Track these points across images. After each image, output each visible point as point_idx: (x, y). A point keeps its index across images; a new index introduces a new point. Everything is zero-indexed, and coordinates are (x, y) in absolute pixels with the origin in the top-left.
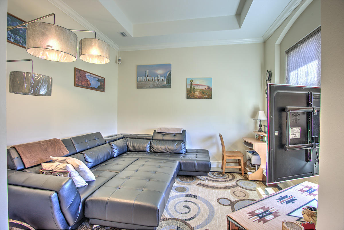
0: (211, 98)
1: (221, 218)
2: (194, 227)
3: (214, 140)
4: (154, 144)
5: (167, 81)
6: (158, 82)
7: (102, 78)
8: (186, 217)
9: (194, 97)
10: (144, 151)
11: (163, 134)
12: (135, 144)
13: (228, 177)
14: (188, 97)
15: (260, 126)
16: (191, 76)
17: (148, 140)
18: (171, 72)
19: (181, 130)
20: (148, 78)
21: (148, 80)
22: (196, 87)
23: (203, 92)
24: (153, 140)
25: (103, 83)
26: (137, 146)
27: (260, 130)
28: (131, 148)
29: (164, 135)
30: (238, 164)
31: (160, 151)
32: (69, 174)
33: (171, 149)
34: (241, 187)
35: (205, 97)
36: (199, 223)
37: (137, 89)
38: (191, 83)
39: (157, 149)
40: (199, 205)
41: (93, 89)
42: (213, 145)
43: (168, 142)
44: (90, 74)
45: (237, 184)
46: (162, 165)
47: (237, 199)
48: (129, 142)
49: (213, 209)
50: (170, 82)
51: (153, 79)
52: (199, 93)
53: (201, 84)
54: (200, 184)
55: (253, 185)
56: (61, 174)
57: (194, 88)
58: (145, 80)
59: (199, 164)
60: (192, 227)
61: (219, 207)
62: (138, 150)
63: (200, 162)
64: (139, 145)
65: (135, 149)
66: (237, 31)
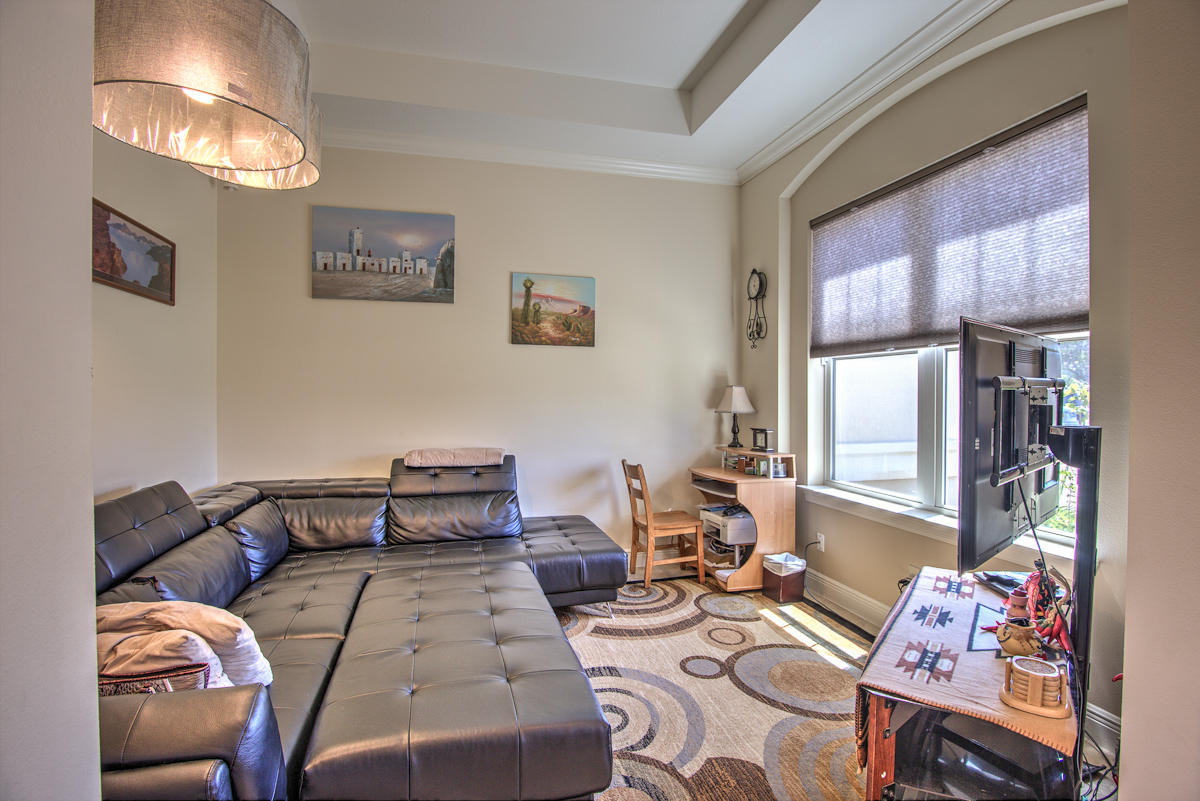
0: (591, 343)
1: (724, 716)
2: (671, 763)
3: (603, 482)
4: (403, 510)
5: (440, 277)
6: (403, 279)
7: (165, 244)
8: (629, 741)
9: (537, 340)
10: (366, 545)
11: (432, 472)
12: (321, 522)
13: (666, 594)
14: (517, 338)
15: (735, 431)
16: (527, 266)
17: (377, 500)
18: (453, 247)
19: (500, 455)
20: (360, 260)
21: (359, 266)
22: (545, 307)
23: (565, 323)
24: (394, 496)
25: (167, 267)
26: (333, 525)
27: (735, 444)
28: (306, 538)
29: (436, 475)
30: (675, 551)
31: (431, 535)
32: (201, 675)
33: (471, 525)
34: (717, 617)
35: (573, 339)
36: (678, 747)
37: (310, 300)
38: (528, 289)
39: (416, 528)
40: (642, 694)
41: (134, 289)
42: (598, 497)
43: (455, 500)
44: (122, 221)
45: (701, 609)
46: (426, 587)
47: (730, 654)
48: (292, 515)
49: (688, 696)
50: (449, 282)
51: (380, 265)
52: (556, 325)
53: (557, 297)
54: (598, 630)
55: (745, 606)
56: (159, 682)
57: (537, 308)
58: (349, 267)
59: (591, 565)
60: (666, 766)
61: (699, 685)
62: (335, 541)
63: (596, 557)
64: (340, 523)
65: (325, 540)
66: (682, 140)
